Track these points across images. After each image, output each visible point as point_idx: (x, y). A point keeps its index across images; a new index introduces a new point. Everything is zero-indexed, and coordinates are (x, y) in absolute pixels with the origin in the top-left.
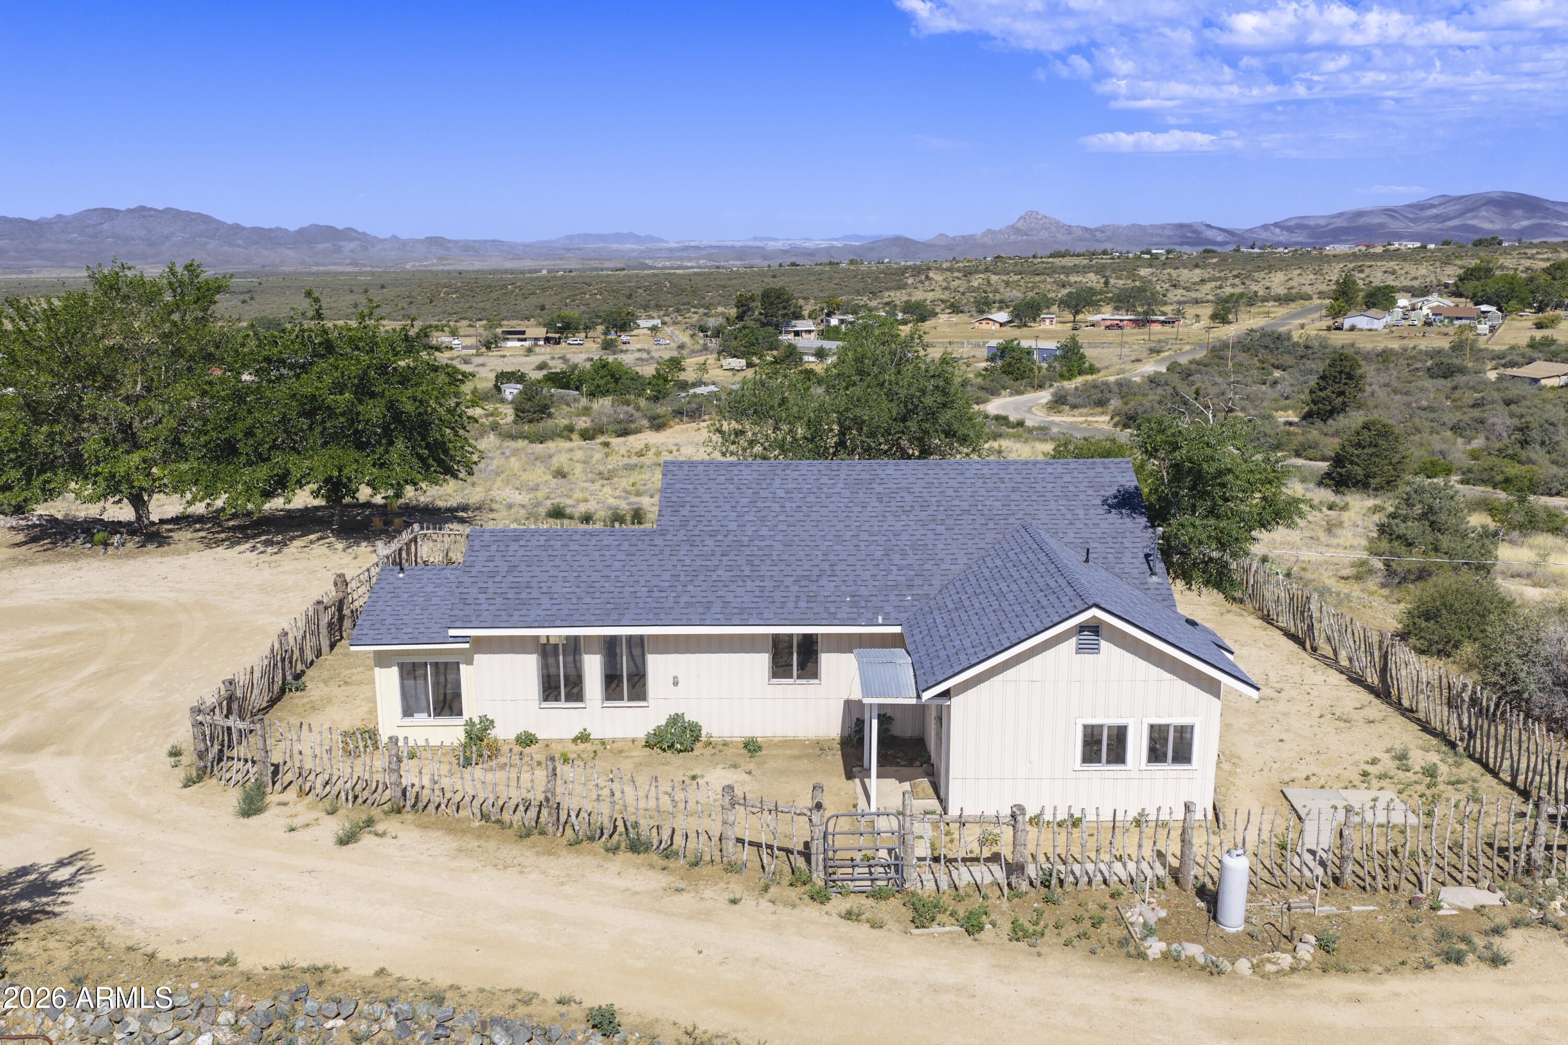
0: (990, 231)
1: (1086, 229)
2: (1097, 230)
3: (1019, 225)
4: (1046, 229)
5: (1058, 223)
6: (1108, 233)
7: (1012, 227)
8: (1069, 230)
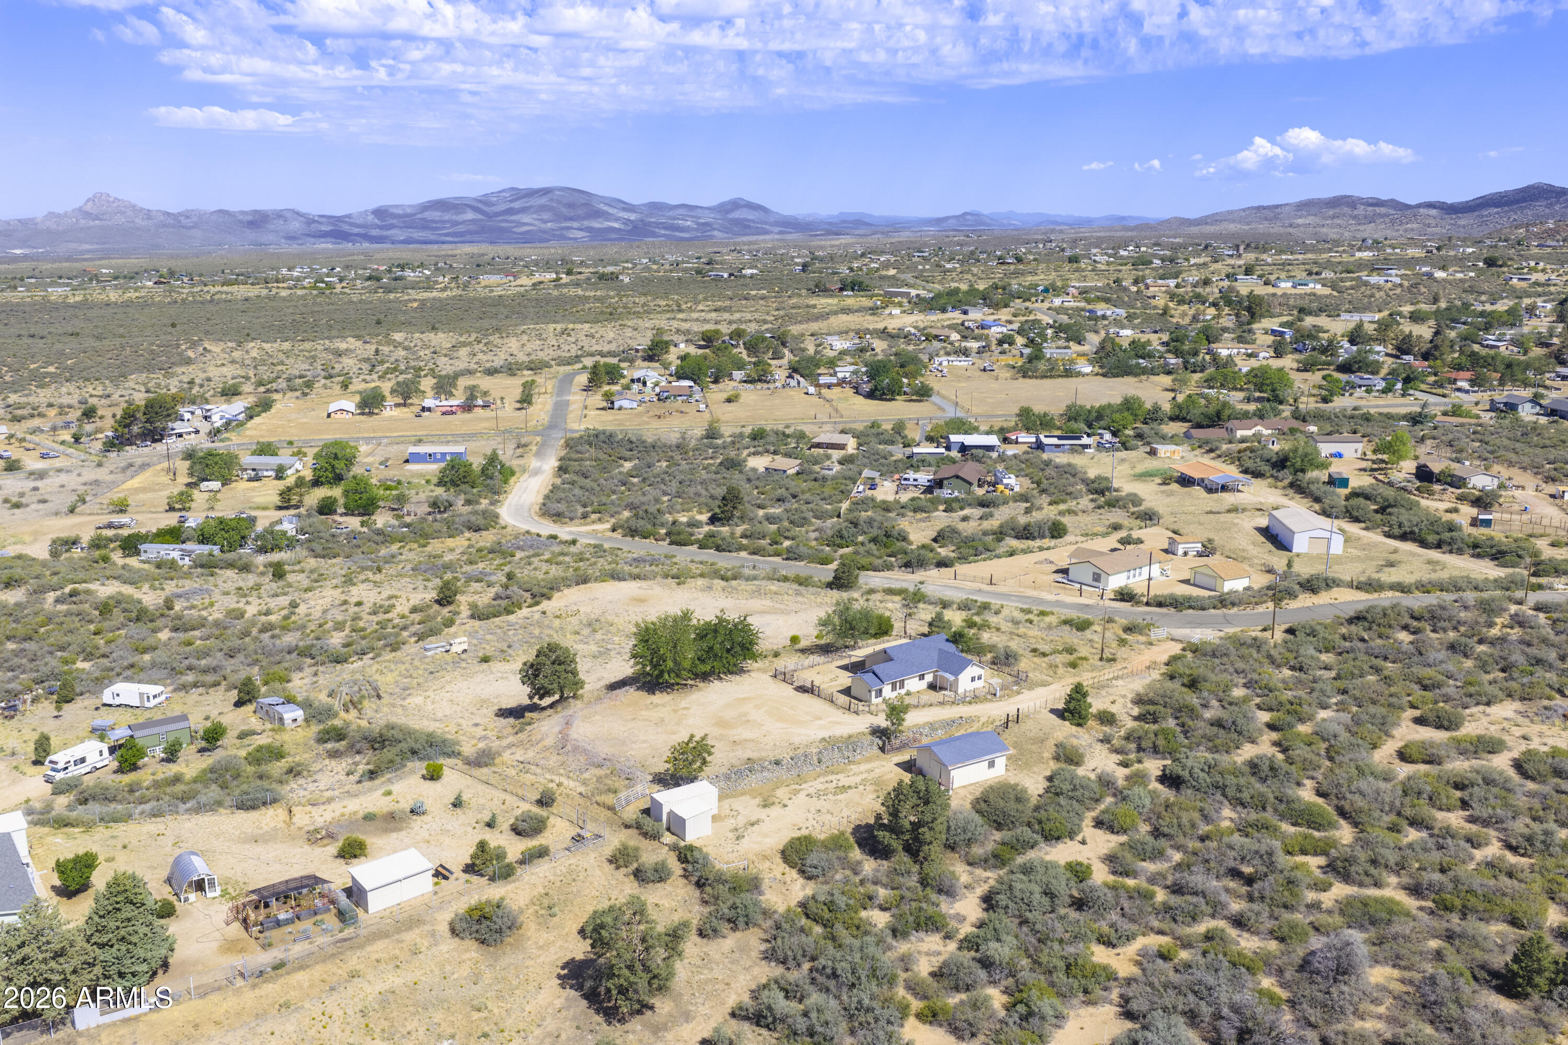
0: (52, 215)
1: (168, 214)
2: (180, 214)
3: (88, 208)
4: (122, 213)
5: (134, 206)
6: (195, 219)
7: (80, 209)
8: (148, 214)
